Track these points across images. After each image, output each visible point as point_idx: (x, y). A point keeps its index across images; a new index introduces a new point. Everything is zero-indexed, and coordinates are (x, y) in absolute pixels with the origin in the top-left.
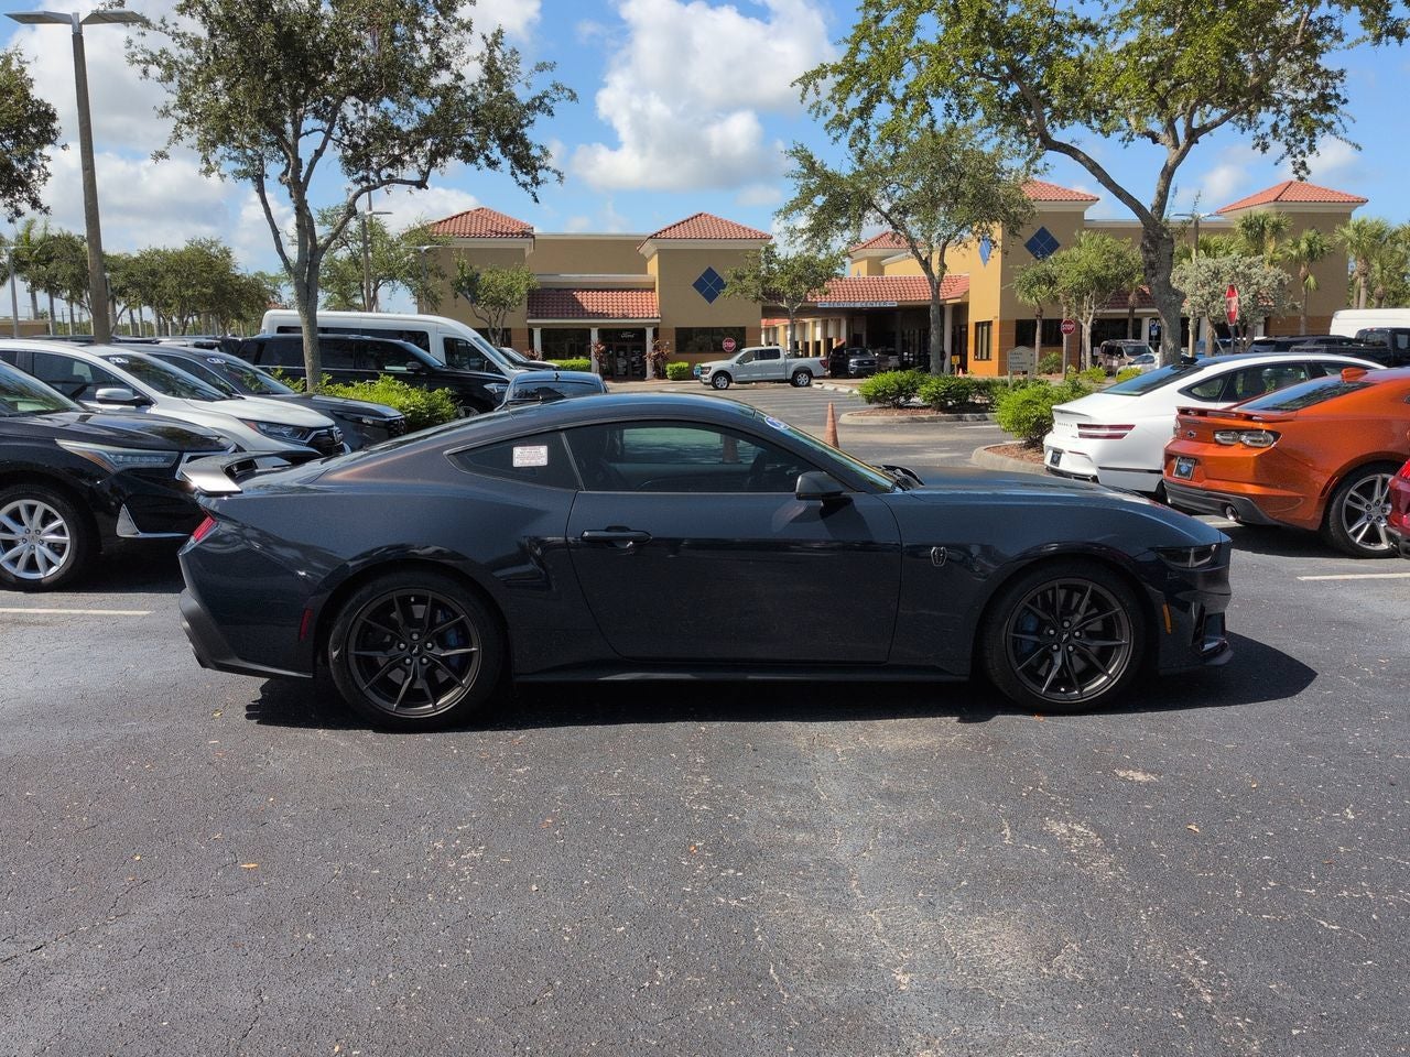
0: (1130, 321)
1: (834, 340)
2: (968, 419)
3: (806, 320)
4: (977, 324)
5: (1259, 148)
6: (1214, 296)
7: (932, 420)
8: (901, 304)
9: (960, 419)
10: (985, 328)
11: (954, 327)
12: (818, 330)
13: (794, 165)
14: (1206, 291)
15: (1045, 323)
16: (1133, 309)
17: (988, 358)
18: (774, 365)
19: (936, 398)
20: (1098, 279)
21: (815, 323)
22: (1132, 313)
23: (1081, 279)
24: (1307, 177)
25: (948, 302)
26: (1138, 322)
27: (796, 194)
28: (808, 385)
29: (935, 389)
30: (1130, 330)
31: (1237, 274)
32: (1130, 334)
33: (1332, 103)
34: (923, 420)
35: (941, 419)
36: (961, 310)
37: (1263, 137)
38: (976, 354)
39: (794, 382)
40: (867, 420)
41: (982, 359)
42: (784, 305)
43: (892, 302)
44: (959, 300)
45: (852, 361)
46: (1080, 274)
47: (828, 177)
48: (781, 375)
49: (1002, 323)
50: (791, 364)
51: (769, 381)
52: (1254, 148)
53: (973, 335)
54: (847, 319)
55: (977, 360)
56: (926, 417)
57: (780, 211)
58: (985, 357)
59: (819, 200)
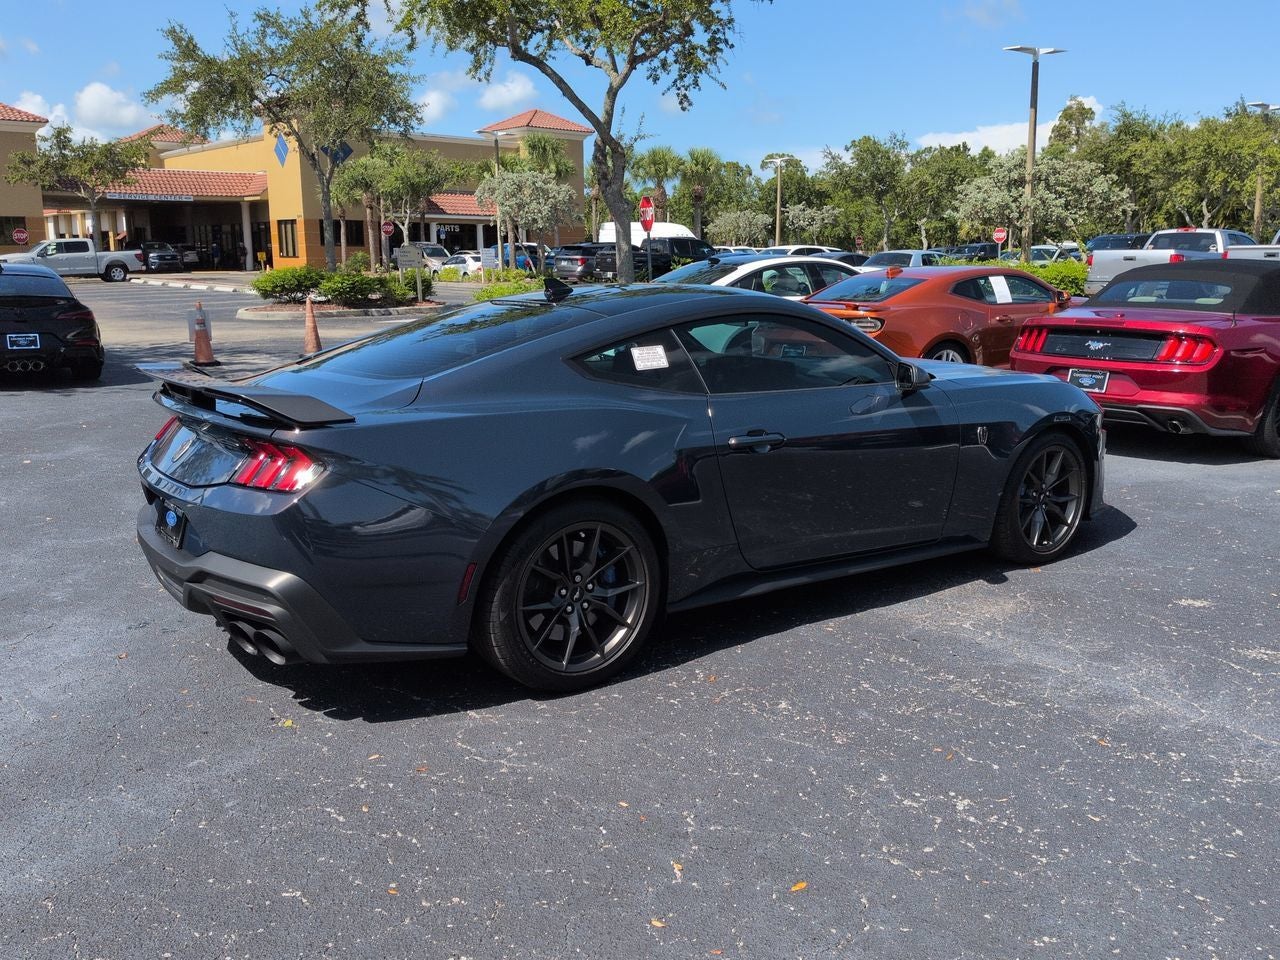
0: (422, 226)
1: (111, 234)
2: (375, 314)
3: (73, 212)
4: (280, 222)
5: (651, 79)
6: (521, 206)
7: (339, 315)
8: (197, 199)
9: (366, 314)
10: (289, 226)
11: (252, 224)
12: (89, 223)
13: (169, 45)
14: (513, 202)
15: (349, 224)
16: (423, 214)
17: (294, 255)
18: (84, 258)
19: (340, 294)
20: (412, 184)
21: (83, 215)
22: (423, 217)
23: (398, 184)
24: (689, 108)
25: (246, 199)
26: (427, 227)
27: (170, 75)
28: (124, 280)
29: (340, 285)
30: (422, 233)
31: (537, 188)
32: (423, 237)
33: (721, 46)
34: (331, 315)
35: (349, 314)
36: (260, 208)
37: (655, 70)
38: (281, 250)
39: (107, 277)
40: (273, 316)
41: (288, 256)
42: (83, 194)
43: (187, 196)
44: (258, 198)
45: (151, 255)
46: (397, 179)
47: (209, 62)
48: (92, 269)
49: (307, 222)
50: (103, 257)
51: (80, 276)
52: (648, 79)
53: (277, 233)
54: (125, 212)
55: (283, 256)
56: (334, 312)
57: (150, 92)
58: (291, 254)
59: (194, 87)
